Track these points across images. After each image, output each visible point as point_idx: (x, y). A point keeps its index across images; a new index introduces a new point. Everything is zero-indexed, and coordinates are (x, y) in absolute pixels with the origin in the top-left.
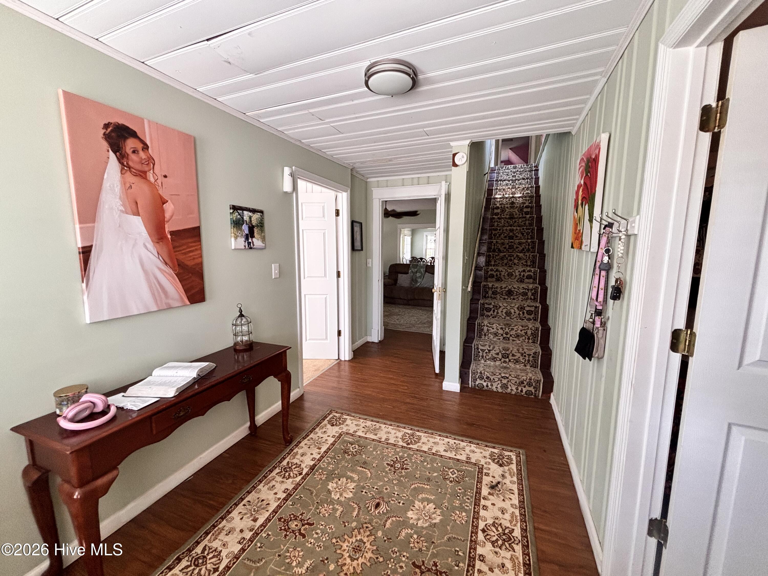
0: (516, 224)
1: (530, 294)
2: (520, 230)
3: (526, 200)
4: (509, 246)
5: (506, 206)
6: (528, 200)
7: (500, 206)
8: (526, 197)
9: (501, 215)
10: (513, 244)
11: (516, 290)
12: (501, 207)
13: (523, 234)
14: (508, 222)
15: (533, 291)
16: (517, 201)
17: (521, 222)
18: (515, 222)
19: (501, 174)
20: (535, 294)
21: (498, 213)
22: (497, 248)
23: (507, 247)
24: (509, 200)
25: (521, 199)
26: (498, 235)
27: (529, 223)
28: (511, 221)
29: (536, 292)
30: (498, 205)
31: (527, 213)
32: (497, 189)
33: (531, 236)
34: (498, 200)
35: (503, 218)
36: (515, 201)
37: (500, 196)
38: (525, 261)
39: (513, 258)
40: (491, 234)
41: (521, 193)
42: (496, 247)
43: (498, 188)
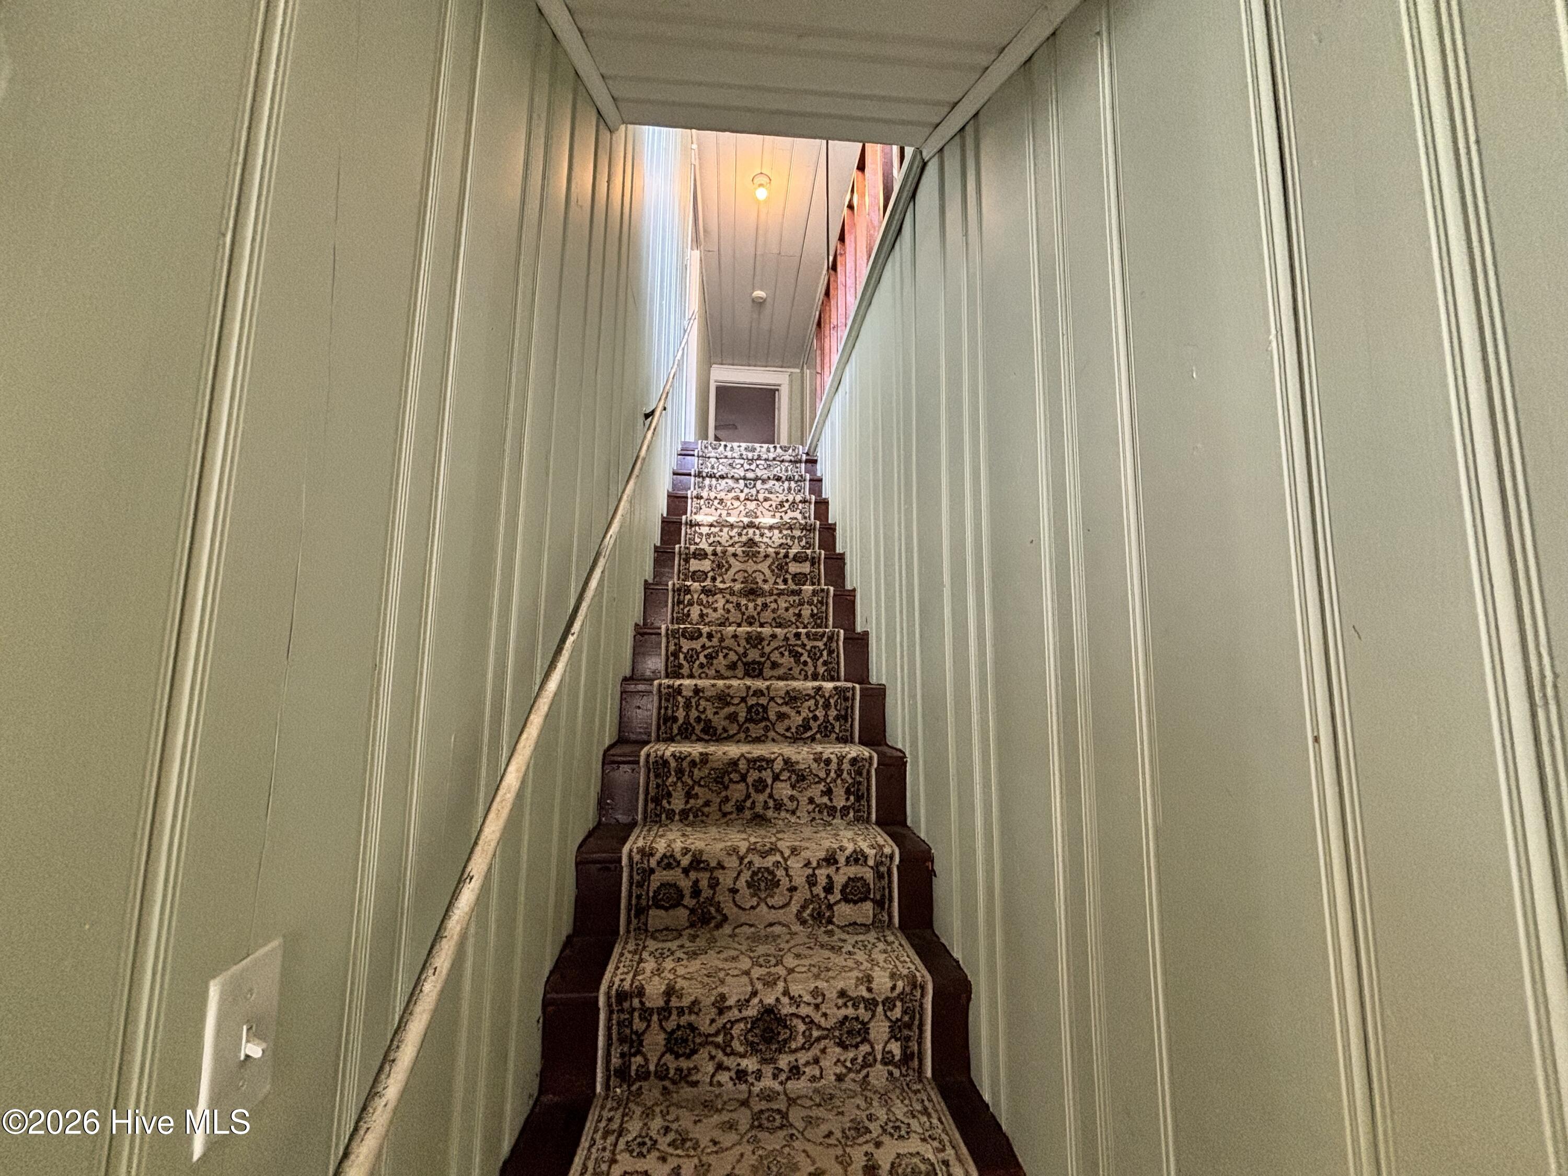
0: (767, 616)
1: (879, 1030)
2: (786, 639)
3: (793, 538)
4: (749, 709)
5: (731, 550)
6: (800, 539)
7: (709, 550)
8: (791, 528)
9: (714, 579)
10: (763, 701)
11: (804, 1010)
12: (715, 553)
13: (797, 656)
14: (738, 605)
15: (897, 1013)
16: (765, 540)
17: (787, 609)
18: (765, 606)
19: (713, 460)
20: (909, 1026)
21: (706, 574)
22: (698, 720)
23: (742, 716)
24: (740, 535)
25: (776, 532)
26: (702, 659)
27: (812, 615)
28: (751, 605)
29: (913, 1013)
30: (704, 545)
31: (800, 578)
32: (699, 497)
33: (825, 663)
34: (705, 530)
35: (721, 591)
36: (757, 538)
37: (711, 519)
38: (822, 787)
39: (767, 775)
40: (675, 655)
41: (774, 516)
42: (694, 714)
43: (705, 494)
